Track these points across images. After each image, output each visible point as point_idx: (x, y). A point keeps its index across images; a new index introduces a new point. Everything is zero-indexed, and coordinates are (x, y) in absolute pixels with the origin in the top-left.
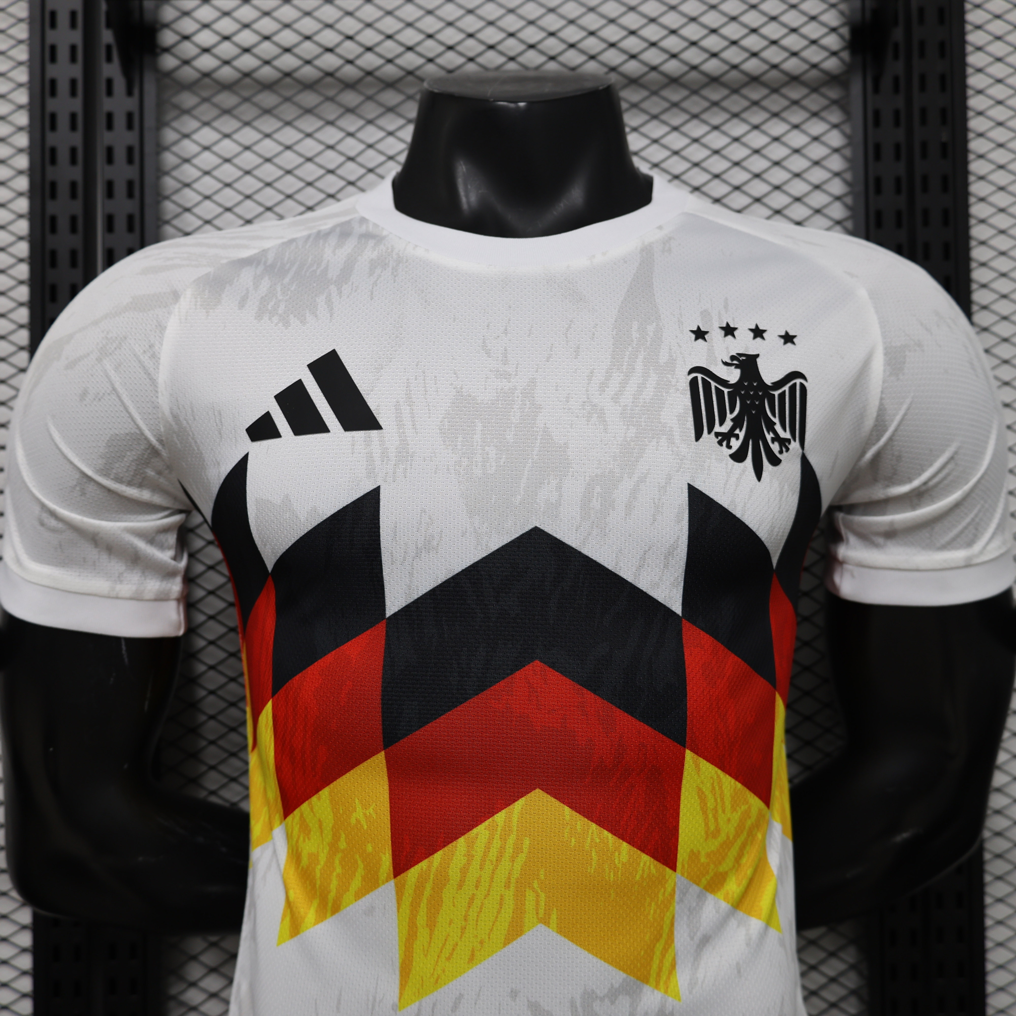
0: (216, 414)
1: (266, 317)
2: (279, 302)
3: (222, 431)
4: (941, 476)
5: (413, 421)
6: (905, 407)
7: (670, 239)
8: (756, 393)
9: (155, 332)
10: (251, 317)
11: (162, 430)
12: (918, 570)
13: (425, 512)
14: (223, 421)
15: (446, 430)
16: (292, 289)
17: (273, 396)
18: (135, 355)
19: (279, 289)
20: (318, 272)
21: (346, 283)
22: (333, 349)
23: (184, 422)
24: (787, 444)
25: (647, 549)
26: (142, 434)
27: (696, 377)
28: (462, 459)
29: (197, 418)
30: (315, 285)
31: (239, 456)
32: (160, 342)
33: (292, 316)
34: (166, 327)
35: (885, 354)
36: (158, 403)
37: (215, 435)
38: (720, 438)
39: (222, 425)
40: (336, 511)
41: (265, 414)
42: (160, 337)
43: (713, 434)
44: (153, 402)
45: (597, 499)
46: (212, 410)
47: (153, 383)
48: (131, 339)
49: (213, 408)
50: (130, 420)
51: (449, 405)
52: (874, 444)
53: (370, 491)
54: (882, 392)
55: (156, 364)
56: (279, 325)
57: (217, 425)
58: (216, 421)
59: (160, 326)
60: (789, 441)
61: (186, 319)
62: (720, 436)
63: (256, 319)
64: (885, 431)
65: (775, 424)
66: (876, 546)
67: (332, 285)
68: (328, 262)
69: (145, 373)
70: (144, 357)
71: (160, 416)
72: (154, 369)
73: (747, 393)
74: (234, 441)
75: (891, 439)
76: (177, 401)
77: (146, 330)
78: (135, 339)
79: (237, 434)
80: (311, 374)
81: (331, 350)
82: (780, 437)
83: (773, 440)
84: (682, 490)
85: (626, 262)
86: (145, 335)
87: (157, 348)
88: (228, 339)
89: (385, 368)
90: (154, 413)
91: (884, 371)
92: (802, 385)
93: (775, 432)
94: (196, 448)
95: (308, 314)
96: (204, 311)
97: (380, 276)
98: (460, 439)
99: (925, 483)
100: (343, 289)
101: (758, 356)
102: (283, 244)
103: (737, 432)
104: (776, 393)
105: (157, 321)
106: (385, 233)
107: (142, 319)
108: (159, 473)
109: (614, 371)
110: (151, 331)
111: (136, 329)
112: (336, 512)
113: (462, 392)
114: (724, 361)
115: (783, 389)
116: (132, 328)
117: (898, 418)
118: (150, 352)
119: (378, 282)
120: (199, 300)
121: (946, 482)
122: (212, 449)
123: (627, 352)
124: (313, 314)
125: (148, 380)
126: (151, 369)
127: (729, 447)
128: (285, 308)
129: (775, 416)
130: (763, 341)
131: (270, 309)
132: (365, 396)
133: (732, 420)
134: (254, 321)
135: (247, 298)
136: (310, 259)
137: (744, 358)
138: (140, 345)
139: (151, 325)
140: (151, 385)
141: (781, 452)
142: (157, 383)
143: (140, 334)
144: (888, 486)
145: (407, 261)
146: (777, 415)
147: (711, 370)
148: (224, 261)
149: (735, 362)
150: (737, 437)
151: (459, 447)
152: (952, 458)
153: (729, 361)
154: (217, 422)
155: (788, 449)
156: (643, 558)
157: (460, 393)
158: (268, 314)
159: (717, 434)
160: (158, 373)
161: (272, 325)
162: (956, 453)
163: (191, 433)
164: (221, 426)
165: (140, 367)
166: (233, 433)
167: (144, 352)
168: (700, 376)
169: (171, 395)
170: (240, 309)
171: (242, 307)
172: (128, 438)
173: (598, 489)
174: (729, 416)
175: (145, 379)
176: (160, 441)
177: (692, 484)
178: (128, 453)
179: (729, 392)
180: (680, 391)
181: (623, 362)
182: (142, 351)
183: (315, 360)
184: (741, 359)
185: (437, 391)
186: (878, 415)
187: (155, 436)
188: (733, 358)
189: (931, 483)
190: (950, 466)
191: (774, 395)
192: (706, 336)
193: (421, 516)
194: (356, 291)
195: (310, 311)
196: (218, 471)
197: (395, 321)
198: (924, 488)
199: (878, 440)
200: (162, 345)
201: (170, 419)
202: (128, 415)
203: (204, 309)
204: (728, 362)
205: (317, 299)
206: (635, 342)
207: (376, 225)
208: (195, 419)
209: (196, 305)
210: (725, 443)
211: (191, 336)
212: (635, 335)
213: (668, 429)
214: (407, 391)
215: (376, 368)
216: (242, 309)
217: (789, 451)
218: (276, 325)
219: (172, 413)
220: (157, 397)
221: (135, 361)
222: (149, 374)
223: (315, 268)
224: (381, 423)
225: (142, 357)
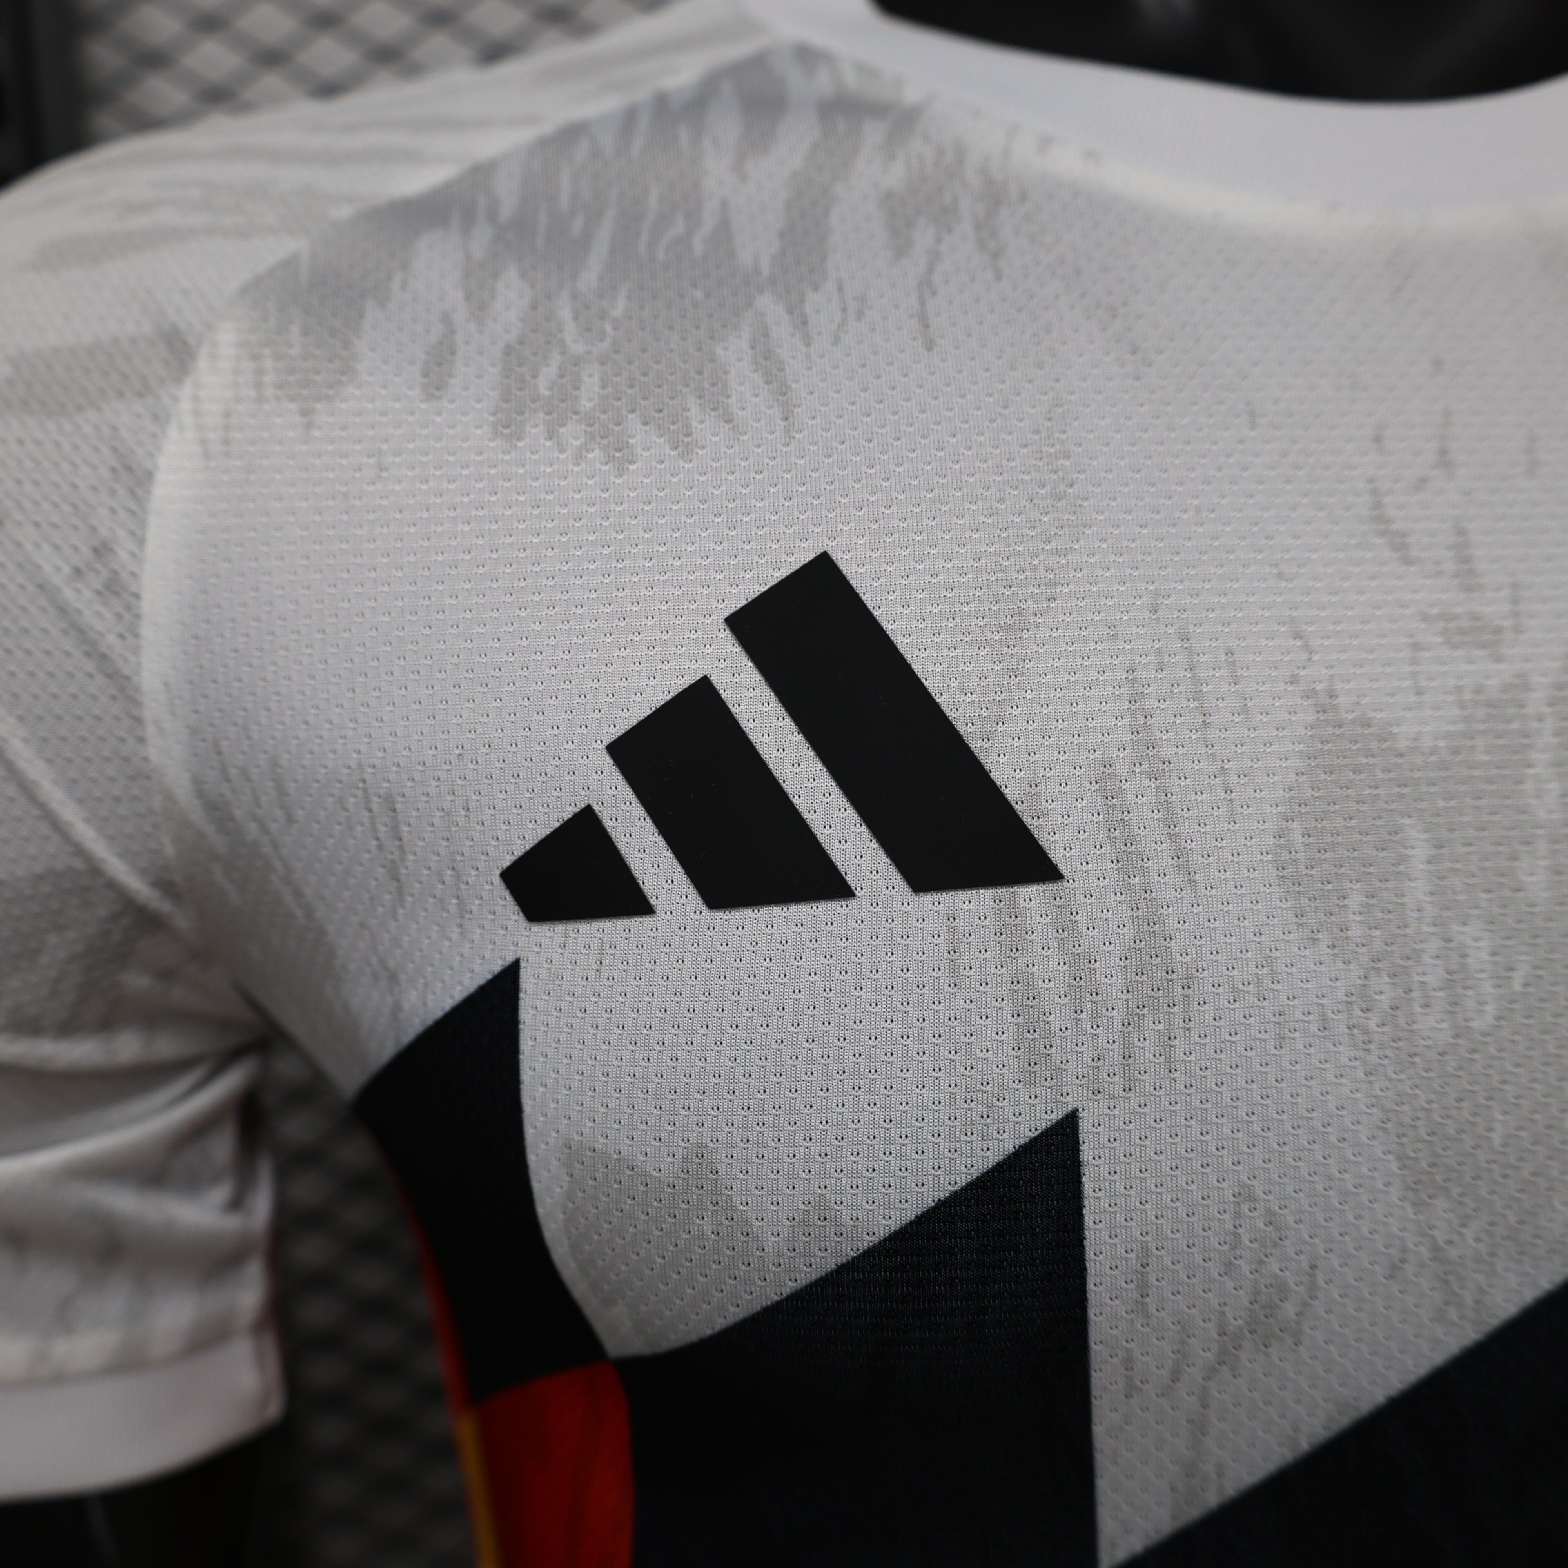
0: (375, 806)
1: (536, 426)
2: (576, 365)
3: (403, 871)
5: (1174, 838)
9: (113, 493)
10: (479, 427)
11: (170, 850)
13: (1252, 1198)
14: (405, 836)
15: (1302, 867)
16: (618, 311)
17: (602, 747)
18: (41, 587)
19: (565, 313)
20: (698, 246)
21: (816, 289)
22: (819, 552)
23: (252, 829)
26: (95, 870)
28: (1373, 978)
29: (300, 814)
30: (699, 294)
31: (477, 968)
32: (133, 534)
33: (633, 422)
34: (150, 475)
36: (146, 759)
37: (376, 879)
39: (401, 848)
40: (911, 1215)
41: (577, 817)
42: (133, 513)
44: (127, 760)
46: (359, 793)
47: (122, 689)
48: (19, 524)
49: (361, 785)
50: (44, 829)
51: (1297, 763)
53: (1041, 1134)
55: (127, 616)
56: (590, 456)
57: (380, 847)
58: (375, 830)
59: (129, 469)
61: (226, 442)
63: (496, 435)
67: (761, 292)
68: (724, 204)
69: (88, 654)
70: (78, 591)
71: (157, 802)
72: (122, 636)
74: (453, 909)
76: (220, 753)
77: (74, 486)
78: (37, 525)
79: (463, 887)
80: (743, 654)
81: (811, 556)
86: (75, 506)
87: (123, 555)
88: (398, 516)
89: (1037, 626)
90: (135, 798)
94: (299, 913)
95: (694, 412)
96: (293, 406)
97: (934, 257)
98: (1355, 901)
100: (808, 308)
102: (544, 143)
105: (114, 450)
106: (911, 95)
107: (58, 445)
108: (166, 975)
110: (95, 489)
111: (37, 483)
112: (911, 1223)
113: (1336, 708)
116: (19, 482)
118: (97, 572)
119: (937, 278)
120: (268, 363)
122: (363, 926)
124: (714, 409)
125: (100, 680)
126: (111, 638)
128: (604, 387)
131: (547, 393)
132: (976, 745)
134: (492, 444)
135: (453, 353)
136: (653, 200)
138: (57, 548)
139: (94, 468)
140: (114, 698)
142: (137, 689)
143: (56, 505)
145: (1023, 197)
148: (343, 212)
151: (1355, 932)
154: (381, 836)
157: (1330, 715)
158: (541, 415)
160: (137, 650)
161: (561, 456)
163: (278, 864)
164: (396, 853)
165: (65, 632)
166: (447, 879)
167: (77, 571)
169: (194, 731)
170: (429, 397)
171: (438, 388)
172: (46, 888)
175: (90, 676)
176: (165, 886)
178: (52, 939)
182: (66, 570)
183: (752, 596)
185: (1245, 709)
187: (143, 872)
193: (1238, 1215)
194: (860, 315)
195: (701, 397)
196: (389, 999)
197: (1037, 432)
200: (141, 542)
201: (197, 815)
202: (36, 812)
203: (293, 400)
205: (719, 351)
207: (862, 68)
208: (290, 819)
209: (258, 385)
211: (251, 506)
214: (1133, 714)
215: (1001, 628)
216: (439, 398)
218: (578, 458)
219: (200, 794)
220: (141, 740)
221: (43, 610)
222: (104, 657)
223: (679, 228)
224: (1057, 854)
225: (69, 593)
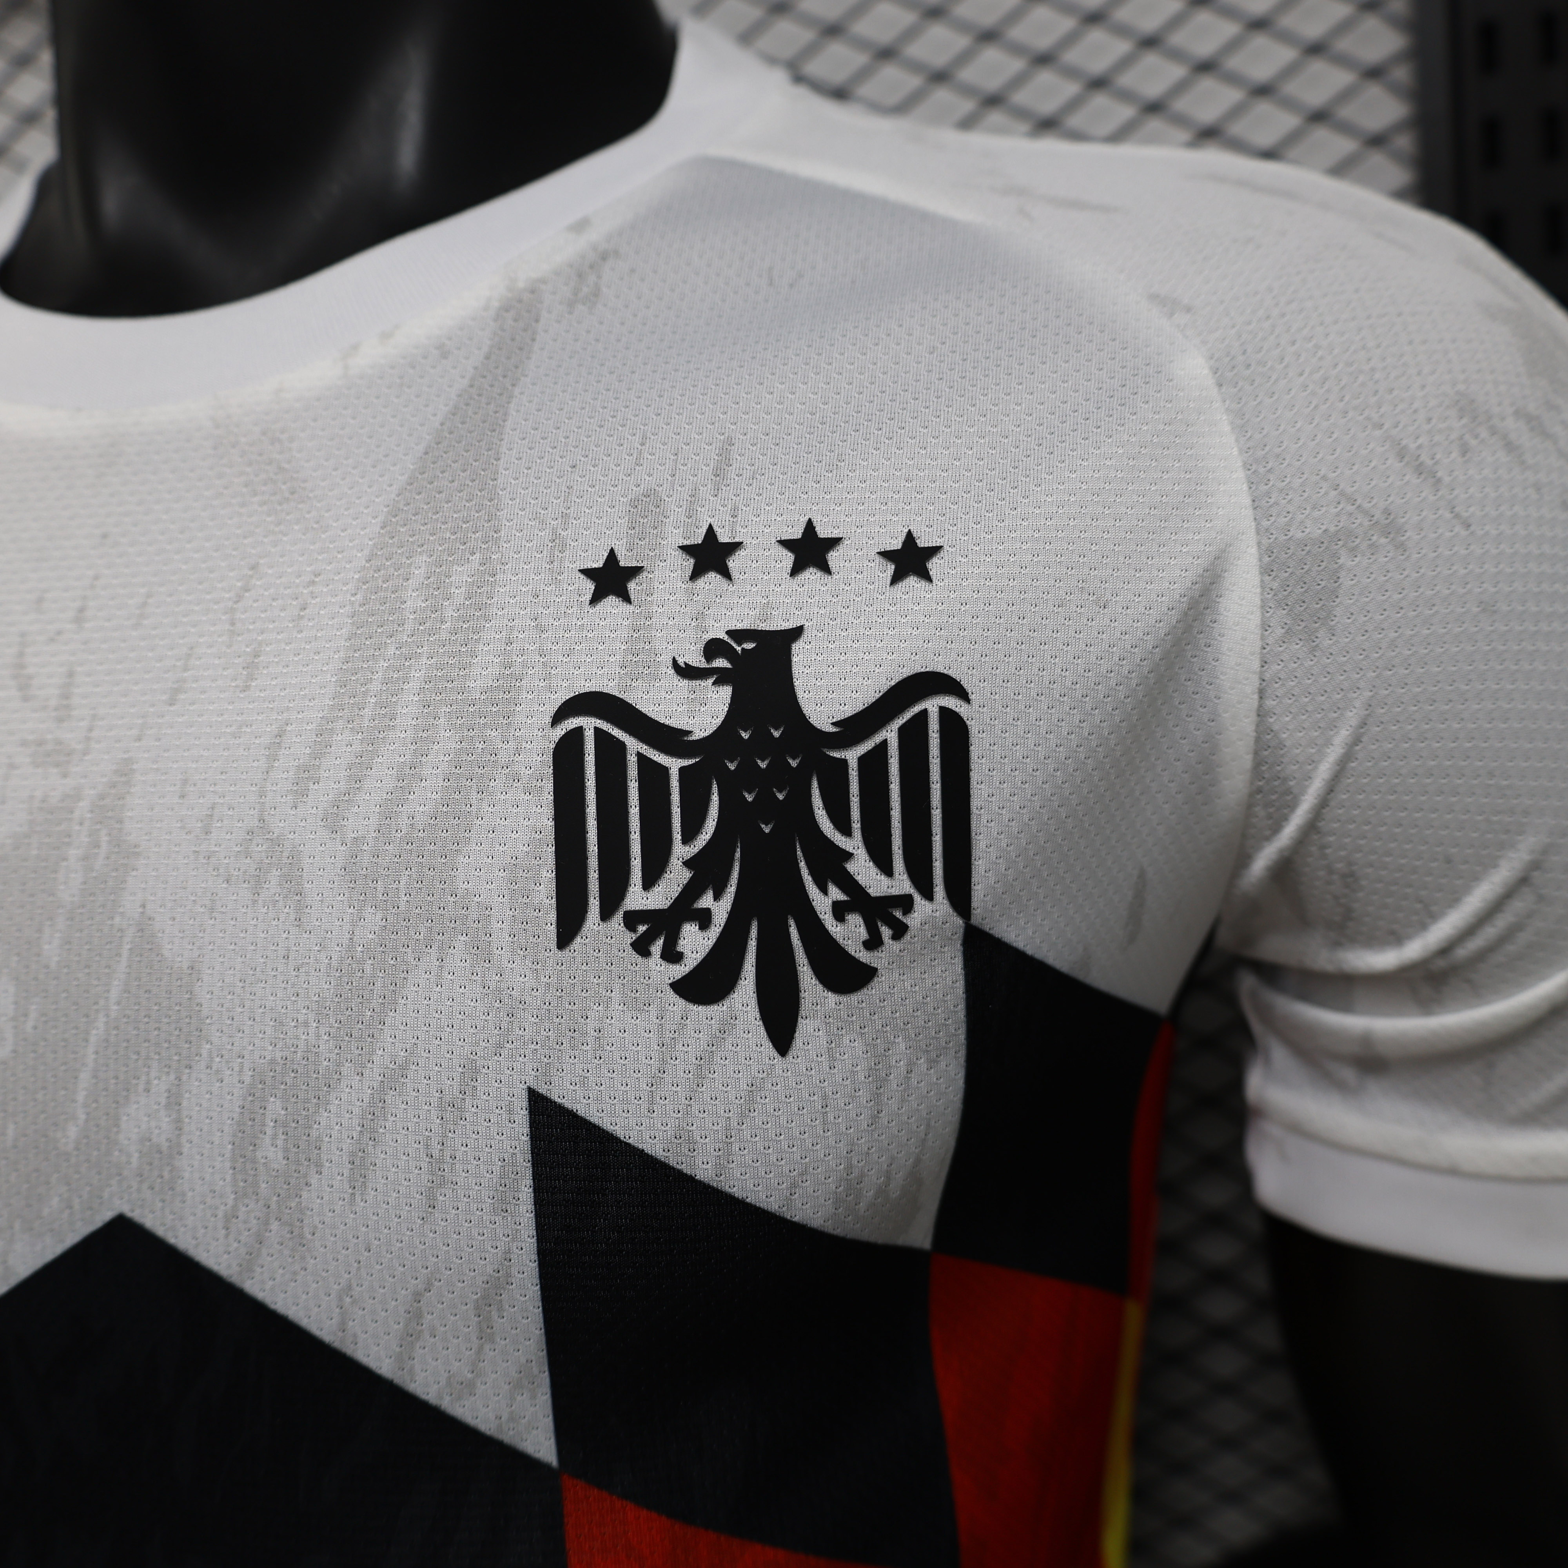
4: (1490, 932)
6: (1342, 737)
7: (604, 256)
8: (779, 765)
12: (1453, 1172)
24: (898, 914)
25: (421, 1287)
27: (578, 732)
35: (1266, 571)
38: (642, 929)
43: (618, 918)
45: (275, 1137)
52: (1268, 839)
54: (1262, 694)
60: (906, 903)
62: (643, 923)
64: (1292, 806)
65: (849, 856)
66: (1340, 1087)
73: (749, 766)
75: (1311, 827)
82: (868, 894)
83: (840, 911)
84: (510, 1112)
85: (445, 355)
91: (1265, 626)
92: (947, 716)
93: (849, 884)
99: (1445, 950)
101: (797, 633)
103: (706, 901)
104: (852, 756)
109: (340, 724)
114: (681, 661)
115: (877, 739)
117: (1324, 771)
121: (1511, 948)
123: (382, 663)
127: (672, 955)
129: (846, 831)
130: (826, 578)
133: (688, 864)
137: (749, 646)
141: (873, 943)
144: (1337, 944)
146: (856, 826)
147: (630, 698)
149: (721, 663)
150: (704, 919)
152: (1523, 881)
153: (697, 660)
155: (900, 930)
156: (415, 1315)
159: (632, 919)
162: (1535, 865)
168: (589, 724)
173: (275, 1107)
174: (681, 851)
177: (542, 1089)
179: (682, 770)
180: (524, 780)
181: (365, 693)
184: (739, 649)
186: (1258, 763)
188: (713, 648)
189: (1462, 952)
190: (1518, 906)
191: (844, 763)
192: (632, 586)
198: (1441, 963)
199: (1276, 829)
204: (695, 664)
206: (409, 627)
210: (657, 948)
212: (414, 601)
213: (474, 914)
217: (907, 937)
